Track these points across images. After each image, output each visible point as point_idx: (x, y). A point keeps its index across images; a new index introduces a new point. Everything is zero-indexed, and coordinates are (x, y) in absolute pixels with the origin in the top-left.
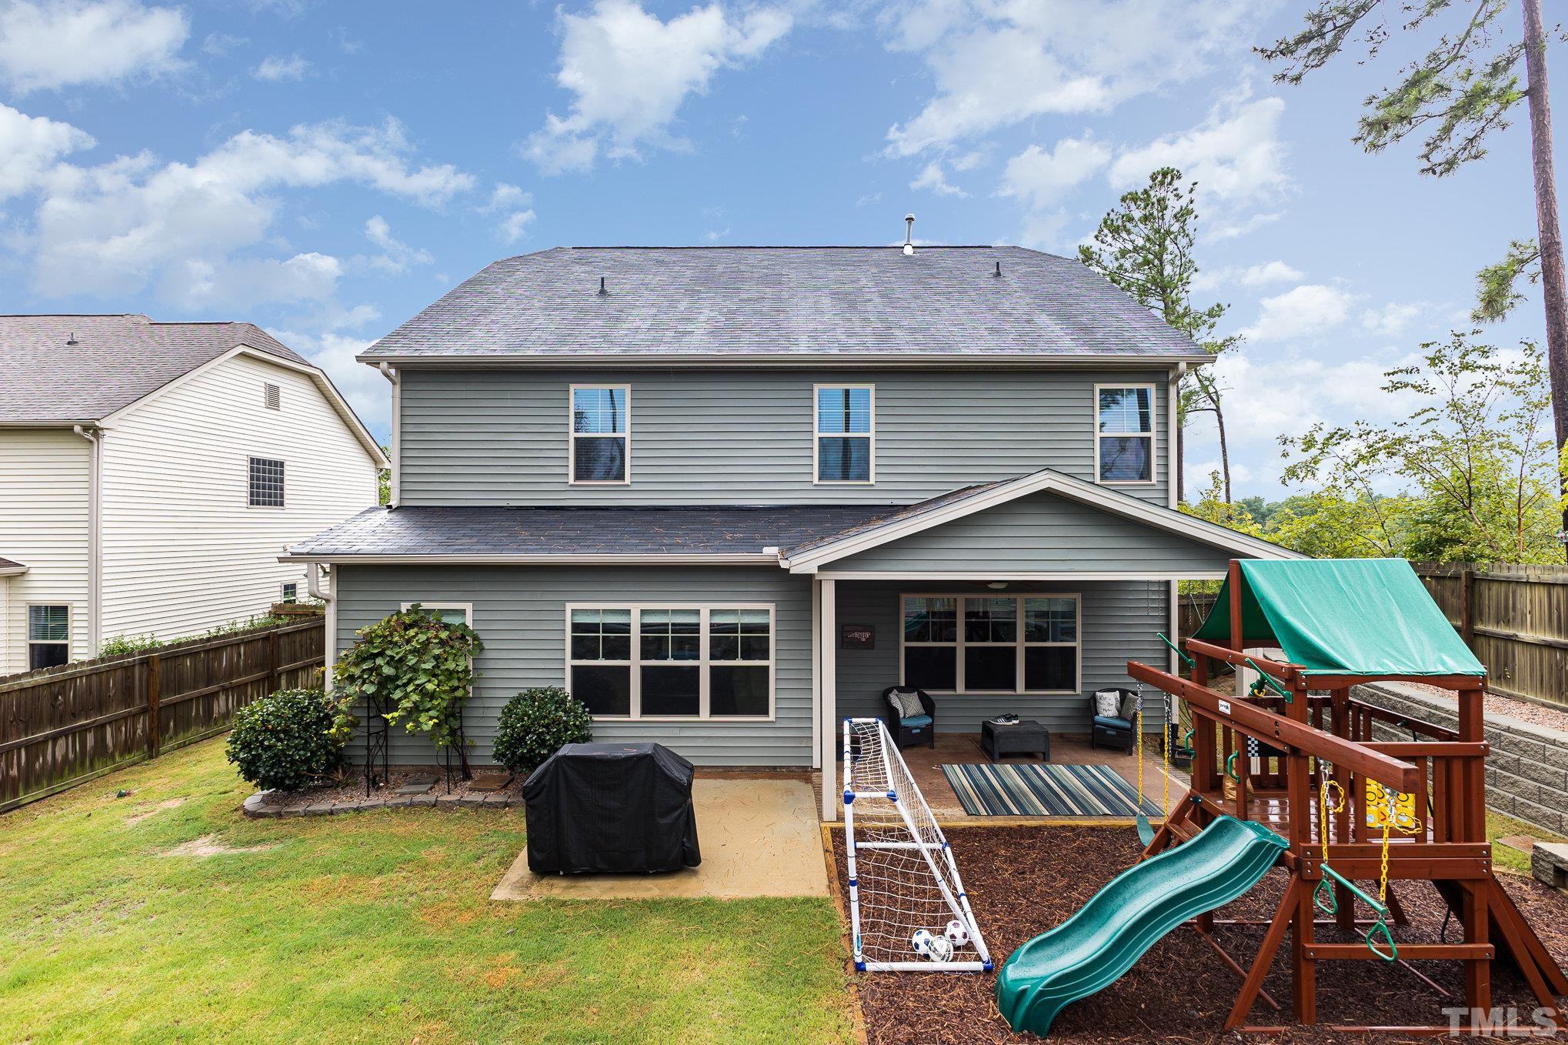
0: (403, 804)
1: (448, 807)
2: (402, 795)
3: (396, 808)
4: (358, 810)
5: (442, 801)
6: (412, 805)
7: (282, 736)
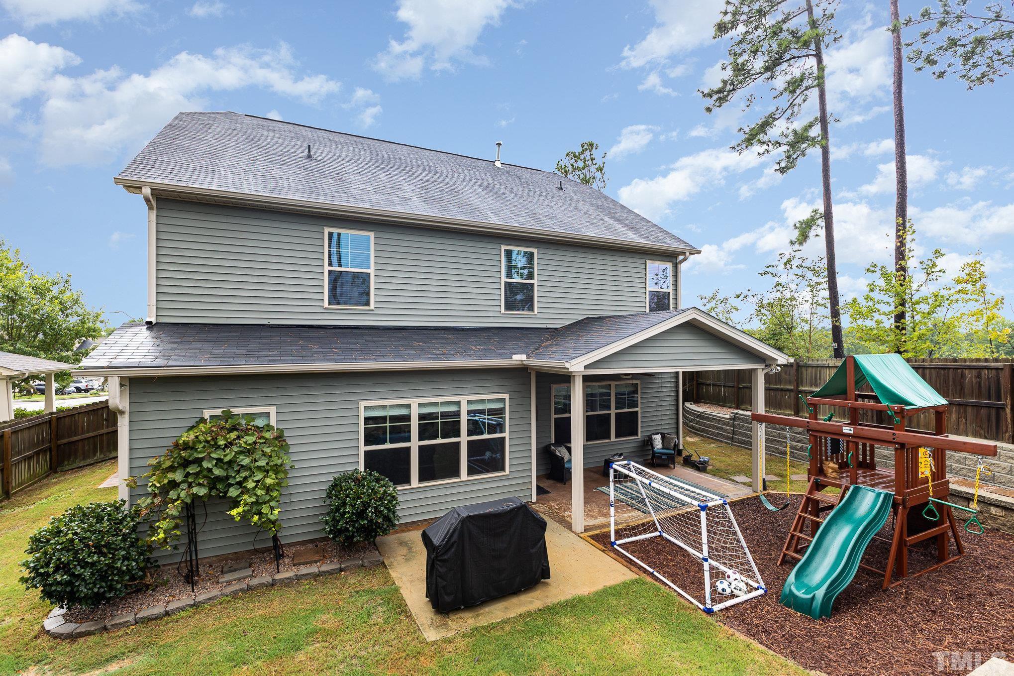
0: (242, 590)
1: (287, 583)
2: (229, 583)
3: (235, 595)
4: (195, 605)
5: (280, 579)
6: (250, 588)
7: (105, 550)
